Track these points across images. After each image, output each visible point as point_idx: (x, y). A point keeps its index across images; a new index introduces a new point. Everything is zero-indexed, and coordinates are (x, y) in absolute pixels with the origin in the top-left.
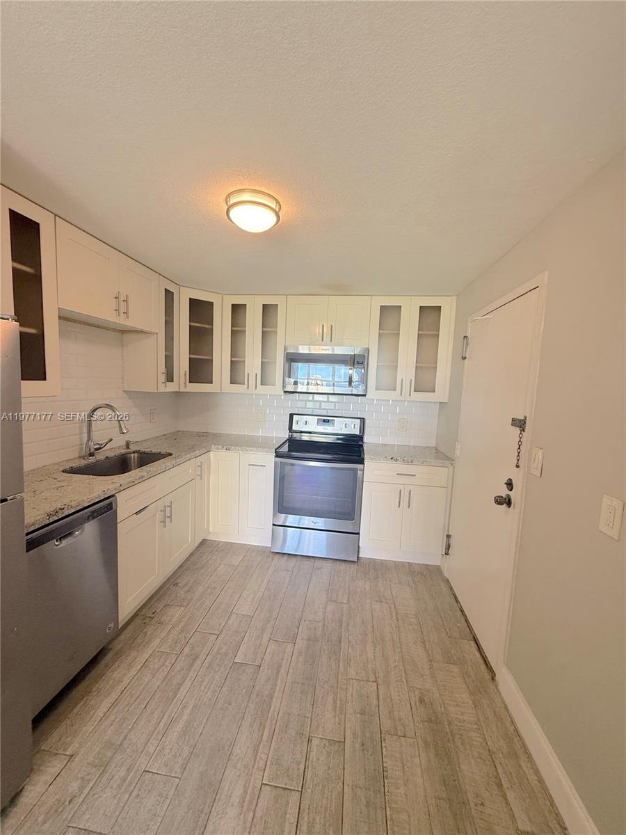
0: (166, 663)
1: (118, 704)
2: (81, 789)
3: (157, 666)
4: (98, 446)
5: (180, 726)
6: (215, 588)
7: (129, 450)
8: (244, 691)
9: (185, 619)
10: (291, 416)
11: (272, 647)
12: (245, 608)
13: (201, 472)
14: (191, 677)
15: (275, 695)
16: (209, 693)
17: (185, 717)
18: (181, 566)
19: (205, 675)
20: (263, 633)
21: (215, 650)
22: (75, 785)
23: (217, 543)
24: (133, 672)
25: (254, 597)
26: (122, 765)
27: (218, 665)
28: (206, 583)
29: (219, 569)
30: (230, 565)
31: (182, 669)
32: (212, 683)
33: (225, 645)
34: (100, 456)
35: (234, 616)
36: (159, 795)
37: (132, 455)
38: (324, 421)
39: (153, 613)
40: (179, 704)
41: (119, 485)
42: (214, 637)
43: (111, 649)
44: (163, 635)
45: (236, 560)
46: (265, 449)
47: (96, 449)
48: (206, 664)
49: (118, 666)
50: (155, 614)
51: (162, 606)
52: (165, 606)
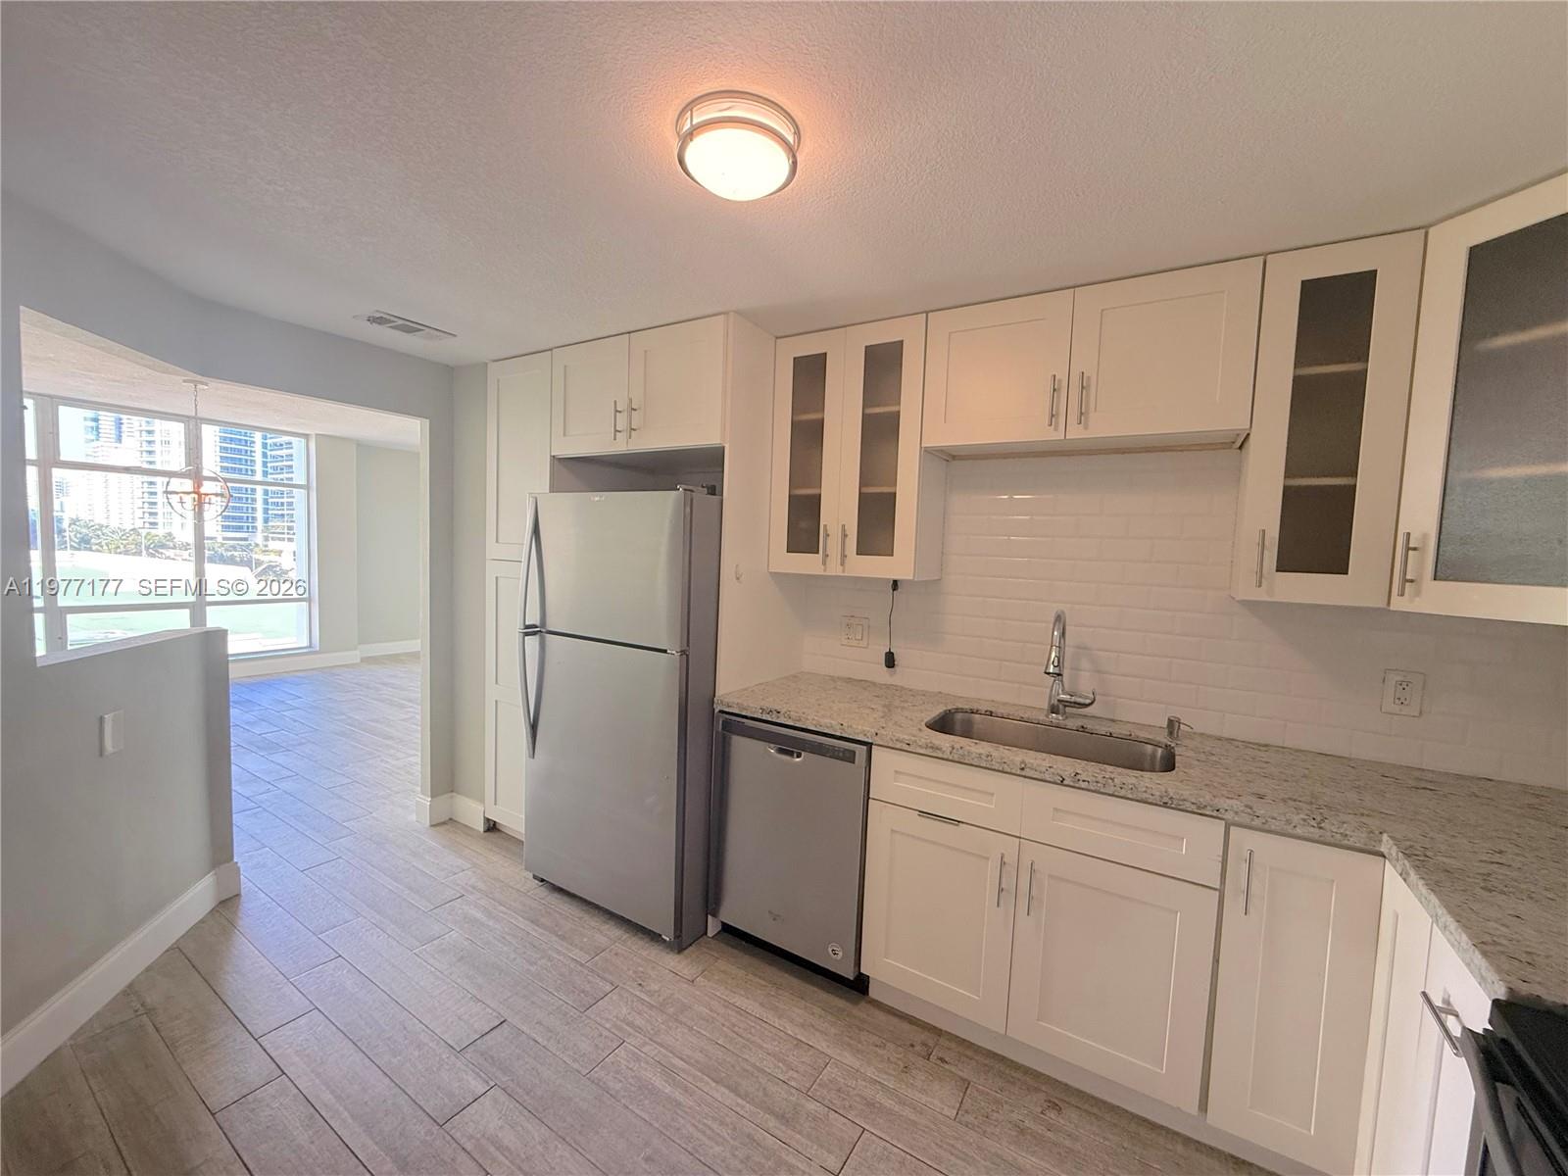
3: (791, 1059)
14: (743, 1107)
16: (691, 1129)
17: (668, 1090)
19: (735, 1129)
24: (792, 1030)
27: (748, 1158)
31: (766, 1095)
32: (711, 1139)
39: (942, 1060)
40: (697, 1084)
44: (870, 1072)
48: (760, 1134)
49: (813, 1015)
50: (939, 1062)
51: (965, 1076)
52: (964, 1080)
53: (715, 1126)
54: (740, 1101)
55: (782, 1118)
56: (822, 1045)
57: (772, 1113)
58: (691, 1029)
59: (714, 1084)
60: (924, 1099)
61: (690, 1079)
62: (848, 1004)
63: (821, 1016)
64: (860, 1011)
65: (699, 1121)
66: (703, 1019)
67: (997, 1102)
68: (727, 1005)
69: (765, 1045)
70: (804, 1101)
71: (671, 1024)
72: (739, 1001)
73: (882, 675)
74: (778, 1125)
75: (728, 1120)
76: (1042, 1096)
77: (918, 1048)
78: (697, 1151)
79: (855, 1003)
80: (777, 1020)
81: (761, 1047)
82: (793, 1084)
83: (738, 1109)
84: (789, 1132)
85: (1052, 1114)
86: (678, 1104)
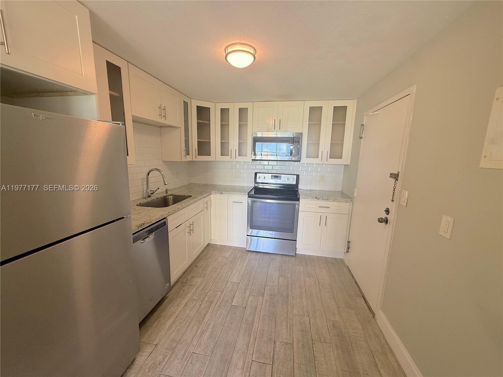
0: (197, 305)
1: (175, 323)
2: (164, 359)
3: (192, 306)
4: (152, 192)
5: (208, 334)
6: (217, 269)
7: (167, 194)
8: (239, 318)
9: (204, 284)
10: (256, 174)
11: (251, 298)
12: (235, 279)
13: (207, 206)
14: (210, 311)
15: (255, 320)
16: (220, 319)
17: (210, 330)
18: (198, 257)
19: (217, 311)
20: (245, 291)
21: (222, 298)
22: (161, 357)
23: (216, 245)
24: (180, 308)
25: (239, 274)
26: (181, 350)
27: (224, 306)
28: (213, 266)
29: (219, 259)
30: (224, 257)
31: (205, 308)
32: (221, 314)
33: (226, 296)
34: (153, 197)
35: (229, 283)
36: (201, 363)
37: (170, 197)
38: (275, 176)
39: (186, 281)
40: (206, 323)
41: (168, 212)
42: (220, 293)
43: (168, 297)
44: (193, 291)
45: (228, 254)
46: (242, 193)
47: (151, 194)
48: (217, 305)
49: (173, 305)
51: (191, 277)
53: (218, 315)
56: (185, 301)
61: (204, 326)
67: (197, 272)
70: (205, 301)
76: (194, 268)
82: (200, 304)
85: (198, 267)
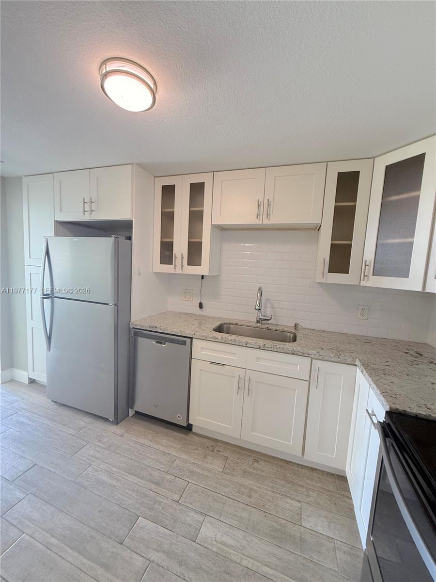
0: (162, 466)
3: (161, 460)
5: (105, 478)
8: (104, 525)
9: (206, 473)
16: (119, 495)
17: (110, 481)
19: (138, 492)
27: (142, 502)
31: (151, 476)
32: (128, 498)
33: (163, 508)
44: (192, 460)
48: (149, 492)
50: (217, 452)
51: (226, 455)
52: (226, 457)
53: (129, 492)
54: (140, 480)
55: (157, 484)
56: (174, 453)
57: (154, 483)
58: (121, 455)
59: (129, 475)
60: (211, 466)
61: (120, 475)
62: (184, 436)
63: (174, 442)
64: (190, 437)
65: (123, 492)
66: (126, 450)
67: (237, 463)
68: (136, 443)
69: (151, 456)
70: (165, 476)
71: (112, 454)
72: (141, 441)
73: (198, 311)
74: (156, 487)
75: (135, 489)
76: (253, 458)
77: (210, 448)
78: (122, 504)
79: (187, 434)
80: (156, 446)
81: (149, 457)
82: (162, 469)
83: (140, 484)
84: (160, 489)
85: (255, 464)
86: (115, 486)
